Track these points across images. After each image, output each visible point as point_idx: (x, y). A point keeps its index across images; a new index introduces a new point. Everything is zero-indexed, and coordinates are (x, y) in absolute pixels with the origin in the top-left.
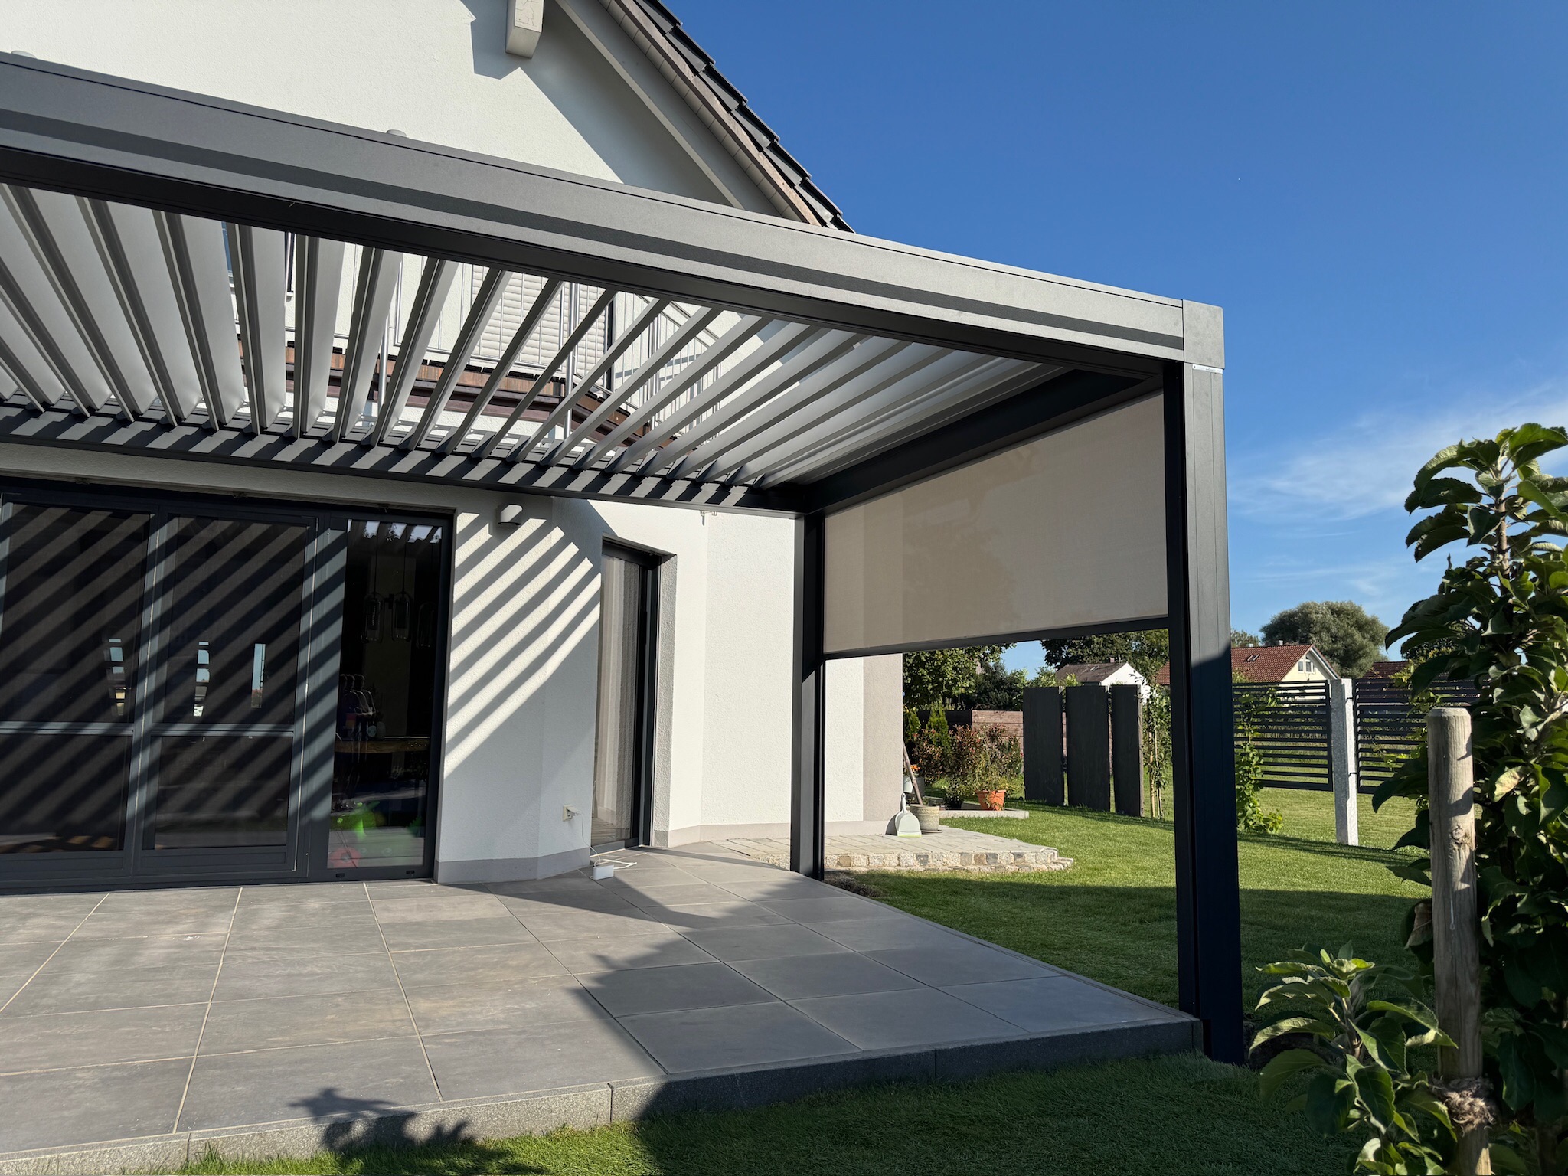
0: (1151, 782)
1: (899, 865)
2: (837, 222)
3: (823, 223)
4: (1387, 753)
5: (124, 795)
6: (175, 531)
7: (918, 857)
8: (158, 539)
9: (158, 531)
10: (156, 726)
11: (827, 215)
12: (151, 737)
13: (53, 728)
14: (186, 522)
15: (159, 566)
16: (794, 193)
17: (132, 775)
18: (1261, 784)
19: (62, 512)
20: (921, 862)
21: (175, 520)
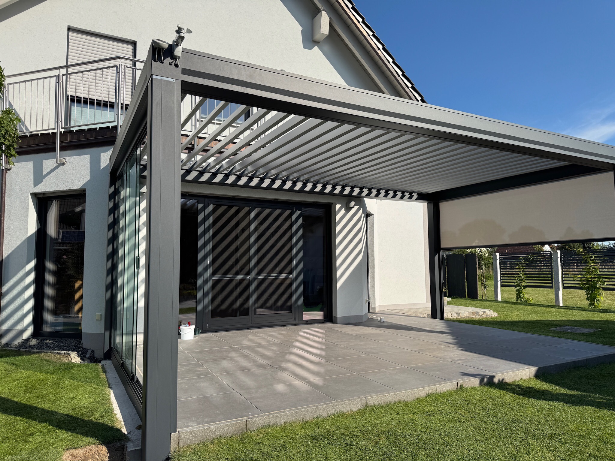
0: (482, 287)
1: (452, 317)
2: (423, 101)
3: (418, 100)
4: (574, 275)
5: (248, 298)
7: (457, 313)
8: (253, 215)
9: (252, 213)
10: (256, 276)
11: (419, 98)
12: (255, 279)
13: (228, 277)
15: (253, 224)
16: (409, 91)
17: (250, 292)
18: (526, 287)
19: (226, 207)
20: (458, 315)
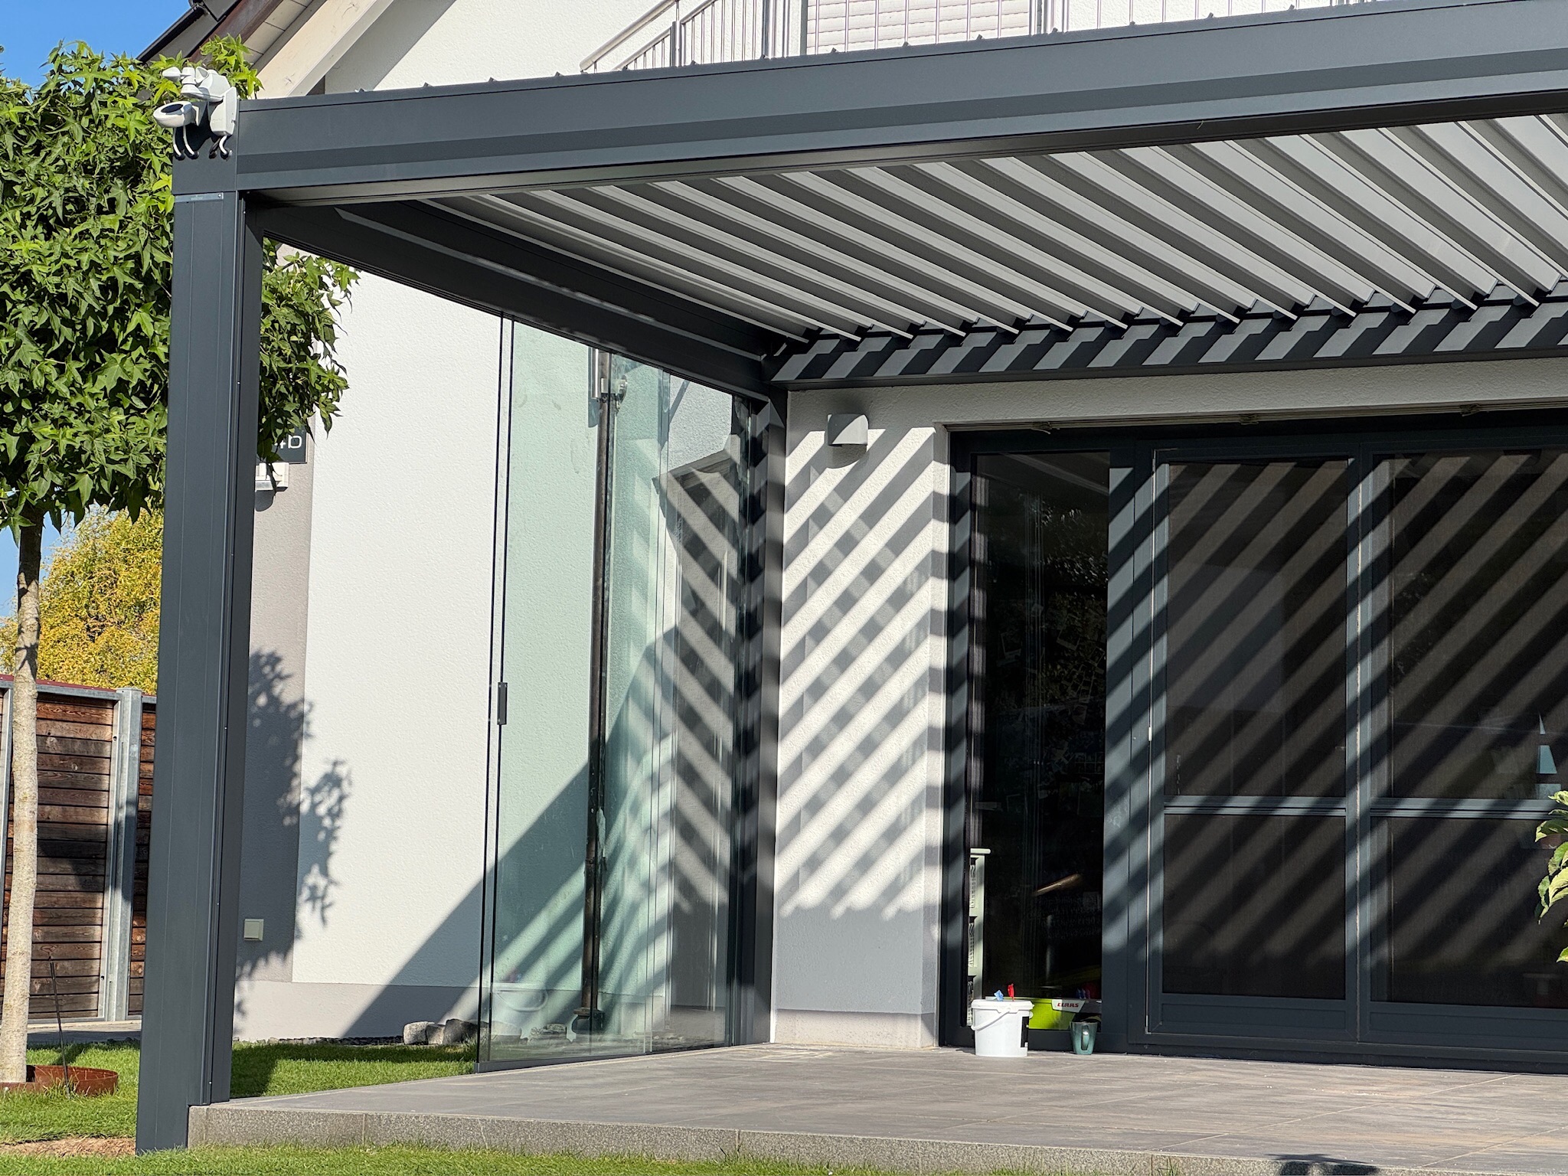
5: (1340, 912)
6: (1386, 481)
8: (1361, 498)
9: (1361, 485)
10: (1377, 802)
12: (1373, 818)
13: (1240, 805)
14: (1401, 465)
15: (1365, 541)
17: (1349, 880)
21: (1385, 466)
